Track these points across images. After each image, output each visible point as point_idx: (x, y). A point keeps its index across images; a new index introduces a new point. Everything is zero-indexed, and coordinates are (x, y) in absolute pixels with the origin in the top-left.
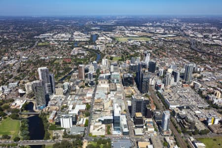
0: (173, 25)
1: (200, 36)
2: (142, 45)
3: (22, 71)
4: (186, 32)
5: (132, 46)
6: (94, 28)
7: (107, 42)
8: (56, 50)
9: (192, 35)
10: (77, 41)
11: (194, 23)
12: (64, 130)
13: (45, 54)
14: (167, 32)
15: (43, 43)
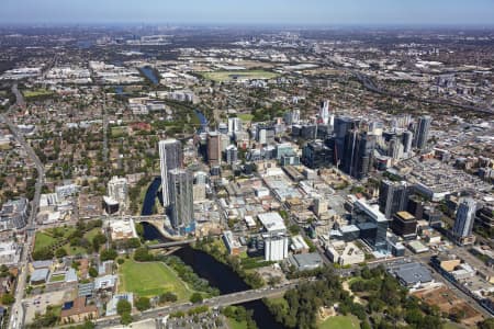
0: (294, 45)
1: (362, 65)
2: (272, 86)
3: (51, 158)
4: (333, 59)
5: (252, 89)
6: (129, 54)
7: (190, 84)
8: (87, 106)
9: (347, 64)
10: (115, 84)
11: (330, 40)
12: (277, 265)
13: (71, 116)
14: (293, 58)
15: (32, 90)
